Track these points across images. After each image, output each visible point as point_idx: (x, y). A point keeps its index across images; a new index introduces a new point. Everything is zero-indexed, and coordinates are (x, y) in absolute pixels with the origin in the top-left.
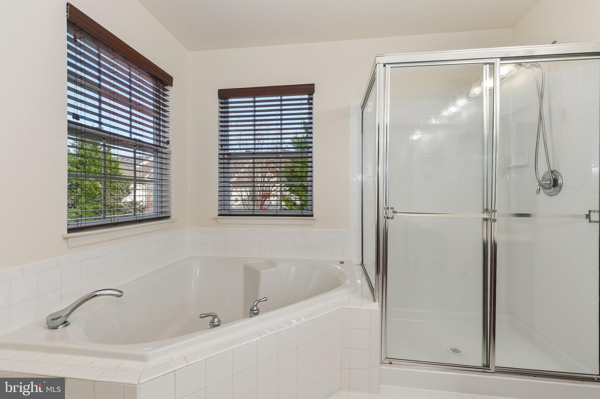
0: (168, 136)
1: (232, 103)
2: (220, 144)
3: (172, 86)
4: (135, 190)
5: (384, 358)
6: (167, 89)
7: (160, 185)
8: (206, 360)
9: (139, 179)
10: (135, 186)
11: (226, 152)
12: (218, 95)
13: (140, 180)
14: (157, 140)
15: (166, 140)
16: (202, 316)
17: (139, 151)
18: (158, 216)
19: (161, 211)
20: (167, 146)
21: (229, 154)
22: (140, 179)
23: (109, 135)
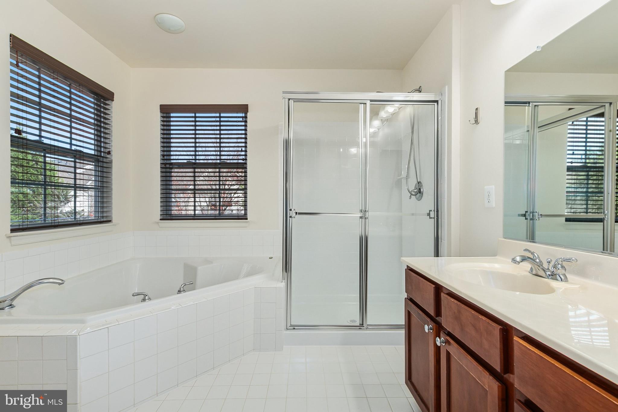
0: (109, 146)
1: (173, 117)
2: (161, 155)
3: (113, 100)
4: (75, 196)
5: (289, 325)
6: (108, 103)
7: (101, 191)
8: (134, 322)
9: (79, 186)
10: (75, 193)
11: (168, 162)
12: (160, 109)
13: (80, 188)
14: (97, 151)
15: (107, 150)
16: (135, 294)
17: (79, 161)
18: (99, 220)
19: (102, 215)
20: (108, 156)
21: (171, 164)
22: (81, 186)
23: (50, 147)
